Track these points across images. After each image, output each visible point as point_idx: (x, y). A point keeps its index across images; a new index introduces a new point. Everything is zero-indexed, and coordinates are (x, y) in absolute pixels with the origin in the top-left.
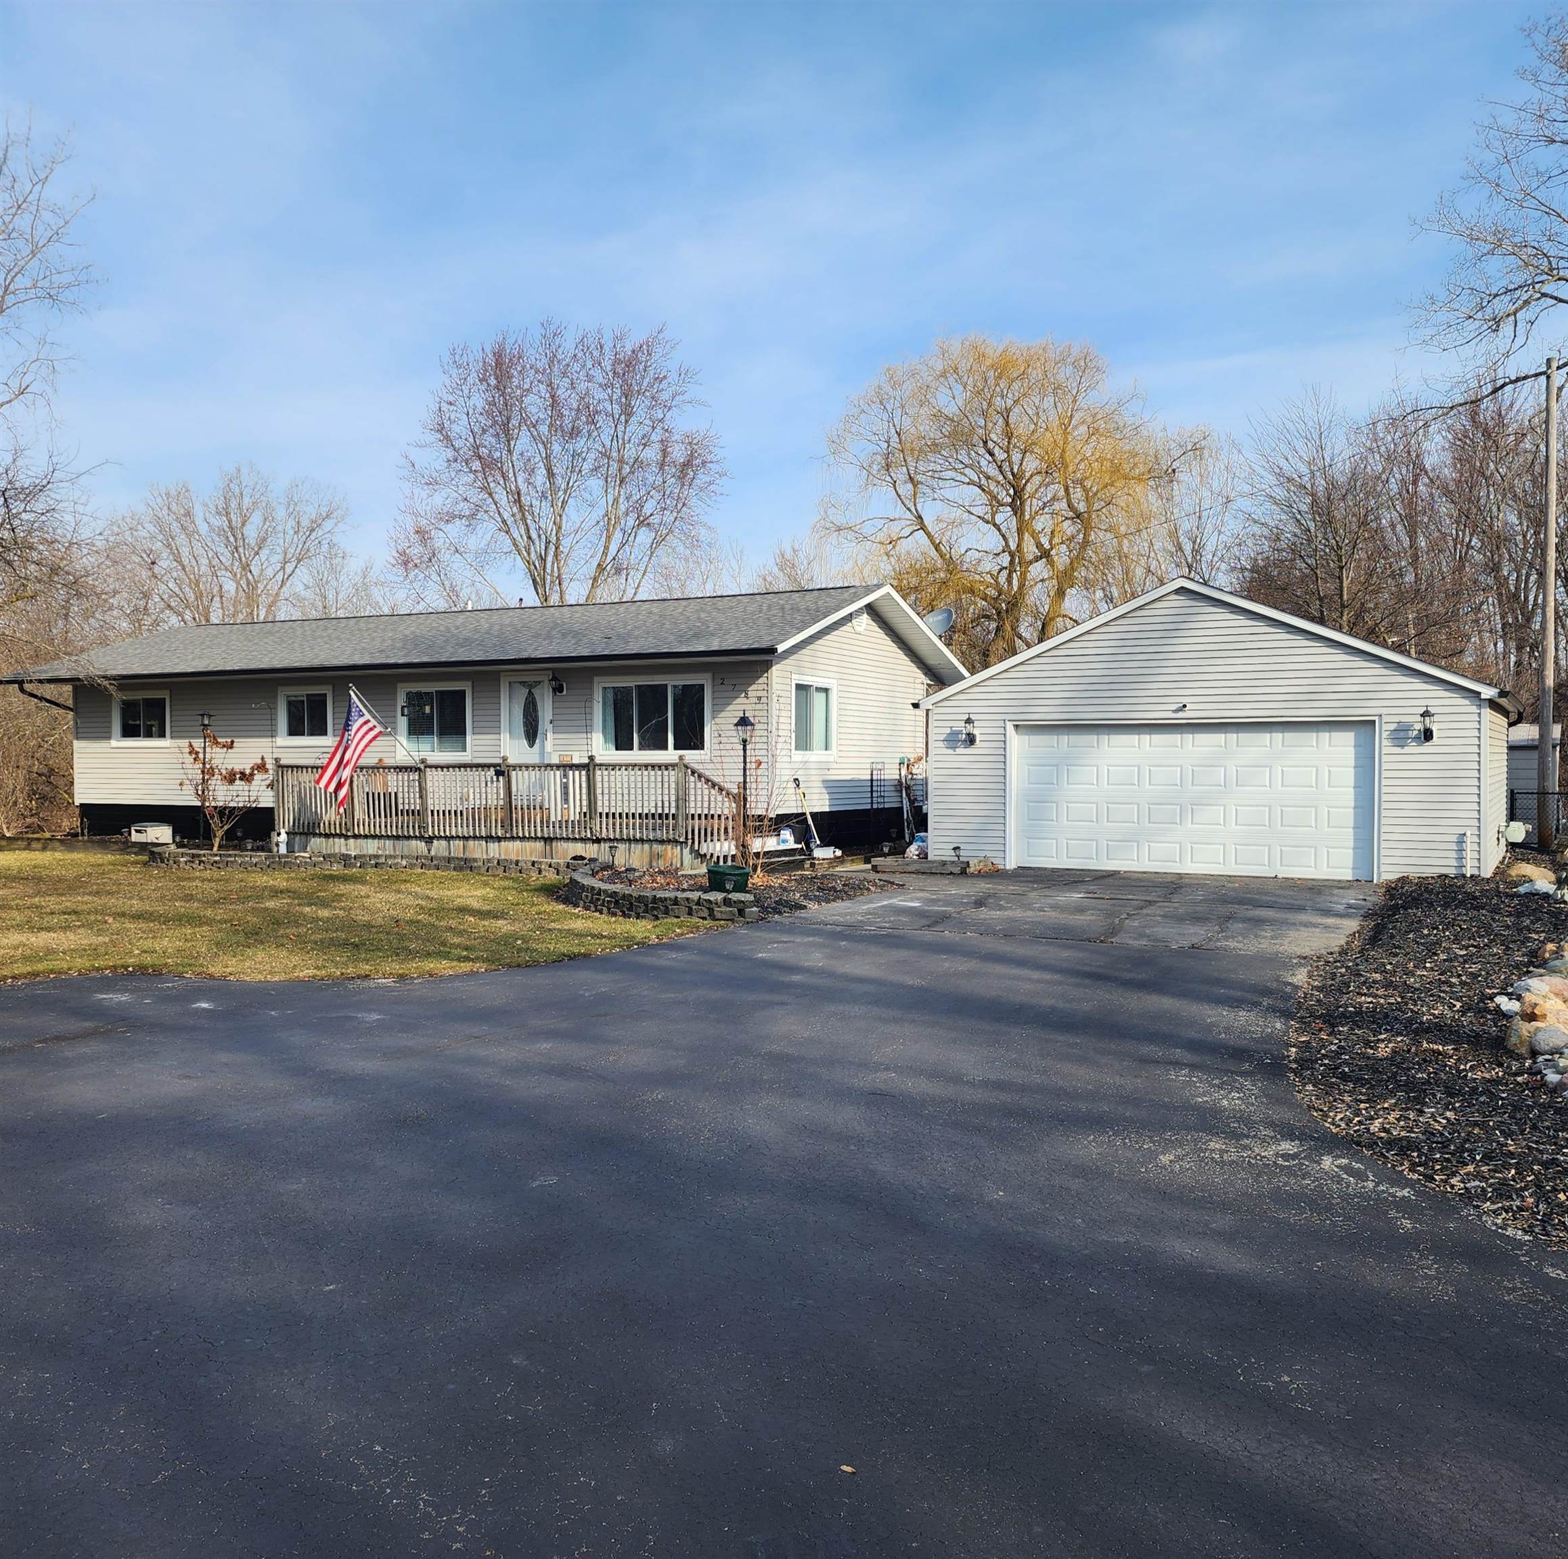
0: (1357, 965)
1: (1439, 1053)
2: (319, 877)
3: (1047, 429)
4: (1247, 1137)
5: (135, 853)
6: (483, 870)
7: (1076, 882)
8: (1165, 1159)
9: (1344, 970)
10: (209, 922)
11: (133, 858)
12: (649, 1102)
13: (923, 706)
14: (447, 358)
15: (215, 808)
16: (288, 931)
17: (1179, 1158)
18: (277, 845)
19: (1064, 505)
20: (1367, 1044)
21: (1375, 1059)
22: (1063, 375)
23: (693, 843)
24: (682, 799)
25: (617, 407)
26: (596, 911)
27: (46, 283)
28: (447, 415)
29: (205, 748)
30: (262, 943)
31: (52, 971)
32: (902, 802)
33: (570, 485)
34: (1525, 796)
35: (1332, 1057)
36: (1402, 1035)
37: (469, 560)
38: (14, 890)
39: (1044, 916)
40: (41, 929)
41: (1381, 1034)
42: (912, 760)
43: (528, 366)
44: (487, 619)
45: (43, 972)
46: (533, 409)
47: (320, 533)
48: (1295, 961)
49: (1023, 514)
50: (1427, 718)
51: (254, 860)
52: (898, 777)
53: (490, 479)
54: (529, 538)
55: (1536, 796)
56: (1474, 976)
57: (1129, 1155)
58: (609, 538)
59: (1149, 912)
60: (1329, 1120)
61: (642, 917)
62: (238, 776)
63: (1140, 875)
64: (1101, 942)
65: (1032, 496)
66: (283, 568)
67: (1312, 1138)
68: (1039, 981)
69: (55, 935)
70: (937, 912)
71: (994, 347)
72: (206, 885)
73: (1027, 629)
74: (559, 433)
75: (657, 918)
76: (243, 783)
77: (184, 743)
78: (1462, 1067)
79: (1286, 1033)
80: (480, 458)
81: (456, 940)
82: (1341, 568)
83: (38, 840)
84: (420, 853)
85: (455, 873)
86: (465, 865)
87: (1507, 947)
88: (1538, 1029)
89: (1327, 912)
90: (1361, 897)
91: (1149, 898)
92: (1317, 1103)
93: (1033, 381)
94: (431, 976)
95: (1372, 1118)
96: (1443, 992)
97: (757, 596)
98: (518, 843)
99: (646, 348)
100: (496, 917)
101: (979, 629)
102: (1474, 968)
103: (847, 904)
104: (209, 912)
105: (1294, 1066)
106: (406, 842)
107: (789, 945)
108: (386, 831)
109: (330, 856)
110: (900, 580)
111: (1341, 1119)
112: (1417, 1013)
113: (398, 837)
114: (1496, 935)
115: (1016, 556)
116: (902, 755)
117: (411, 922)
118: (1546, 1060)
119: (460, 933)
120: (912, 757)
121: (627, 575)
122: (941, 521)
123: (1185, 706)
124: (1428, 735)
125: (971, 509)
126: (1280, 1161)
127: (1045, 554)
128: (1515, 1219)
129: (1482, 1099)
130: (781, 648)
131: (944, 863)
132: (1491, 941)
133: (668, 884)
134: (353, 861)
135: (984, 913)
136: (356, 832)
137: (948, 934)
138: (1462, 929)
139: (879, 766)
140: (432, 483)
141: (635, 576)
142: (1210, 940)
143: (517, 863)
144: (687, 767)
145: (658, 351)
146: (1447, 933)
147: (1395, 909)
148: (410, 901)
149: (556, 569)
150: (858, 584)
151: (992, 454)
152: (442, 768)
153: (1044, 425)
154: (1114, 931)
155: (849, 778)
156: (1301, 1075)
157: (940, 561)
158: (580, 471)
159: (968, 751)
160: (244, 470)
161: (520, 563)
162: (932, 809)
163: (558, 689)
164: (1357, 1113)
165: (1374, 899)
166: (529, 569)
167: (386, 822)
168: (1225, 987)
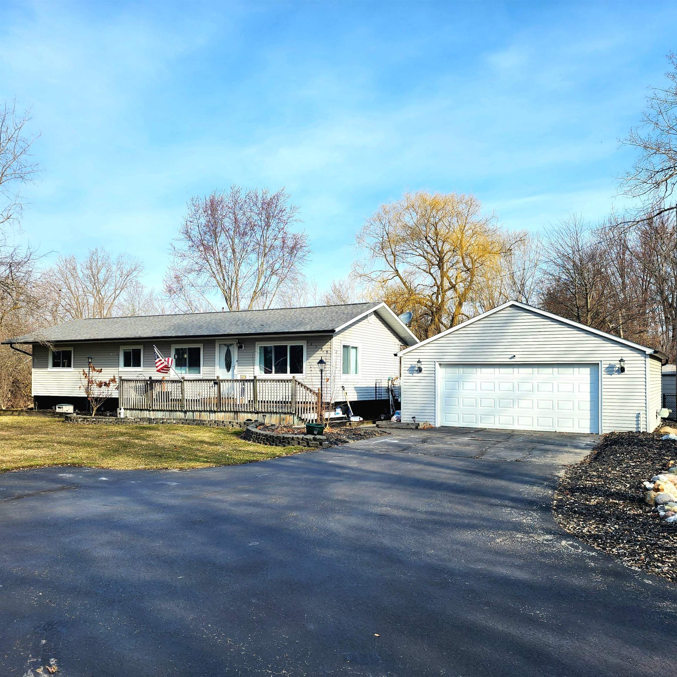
0: (587, 468)
1: (617, 504)
2: (139, 428)
3: (454, 232)
4: (532, 533)
5: (57, 417)
6: (208, 425)
7: (466, 433)
8: (498, 541)
9: (581, 471)
10: (97, 446)
11: (57, 419)
12: (290, 517)
13: (399, 355)
14: (189, 202)
15: (93, 398)
16: (130, 450)
17: (504, 540)
18: (120, 414)
19: (462, 265)
20: (586, 500)
21: (589, 505)
22: (461, 208)
23: (298, 414)
24: (294, 395)
25: (263, 223)
26: (258, 443)
27: (19, 172)
28: (190, 227)
29: (89, 371)
30: (121, 455)
31: (38, 465)
32: (389, 397)
33: (242, 256)
34: (670, 397)
35: (571, 505)
36: (601, 496)
37: (198, 290)
38: (12, 432)
39: (451, 447)
40: (28, 448)
41: (593, 496)
42: (394, 379)
43: (225, 206)
44: (210, 317)
45: (34, 465)
46: (227, 224)
47: (131, 277)
48: (560, 467)
49: (443, 269)
50: (622, 362)
51: (110, 420)
52: (387, 386)
53: (208, 254)
54: (224, 280)
55: (675, 397)
56: (637, 474)
57: (484, 538)
58: (259, 280)
59: (499, 446)
60: (567, 528)
61: (278, 446)
62: (103, 384)
63: (495, 430)
64: (477, 458)
65: (447, 261)
66: (115, 292)
67: (558, 534)
68: (449, 474)
69: (34, 451)
70: (405, 445)
71: (430, 196)
72: (92, 431)
73: (445, 320)
74: (238, 235)
75: (285, 446)
76: (106, 387)
77: (81, 370)
78: (625, 509)
79: (553, 495)
80: (203, 245)
81: (201, 454)
82: (587, 294)
83: (16, 411)
84: (181, 418)
85: (197, 426)
86: (200, 423)
87: (654, 462)
88: (659, 494)
89: (577, 447)
90: (593, 441)
91: (498, 440)
92: (562, 522)
93: (448, 211)
94: (193, 468)
95: (584, 527)
96: (623, 480)
97: (326, 307)
98: (223, 414)
99: (277, 197)
100: (217, 445)
101: (423, 319)
102: (637, 471)
103: (366, 441)
104: (96, 442)
105: (555, 508)
106: (175, 413)
107: (342, 457)
108: (167, 408)
109: (143, 418)
110: (388, 298)
111: (572, 528)
112: (610, 488)
113: (171, 411)
114: (649, 457)
115: (440, 287)
116: (389, 376)
117: (181, 447)
118: (661, 507)
119: (202, 451)
120: (394, 377)
121: (267, 296)
122: (406, 272)
123: (514, 356)
124: (622, 370)
125: (420, 267)
126: (545, 542)
127: (453, 287)
128: (636, 563)
129: (631, 521)
130: (337, 330)
131: (408, 424)
132: (647, 460)
133: (289, 431)
134: (152, 421)
135: (426, 446)
136: (154, 408)
137: (410, 454)
138: (634, 454)
139: (379, 381)
140: (183, 256)
141: (270, 296)
142: (524, 458)
143: (223, 422)
144: (296, 381)
145: (282, 198)
146: (628, 456)
147: (607, 446)
148: (179, 438)
149: (236, 293)
150: (370, 302)
151: (429, 243)
152: (191, 381)
153: (452, 230)
154: (482, 454)
155: (366, 386)
156: (557, 511)
157: (405, 290)
158: (247, 251)
159: (419, 375)
160: (99, 250)
161: (220, 291)
162: (403, 400)
163: (240, 347)
164: (579, 525)
165: (598, 442)
166: (224, 293)
167: (166, 404)
168: (529, 477)
